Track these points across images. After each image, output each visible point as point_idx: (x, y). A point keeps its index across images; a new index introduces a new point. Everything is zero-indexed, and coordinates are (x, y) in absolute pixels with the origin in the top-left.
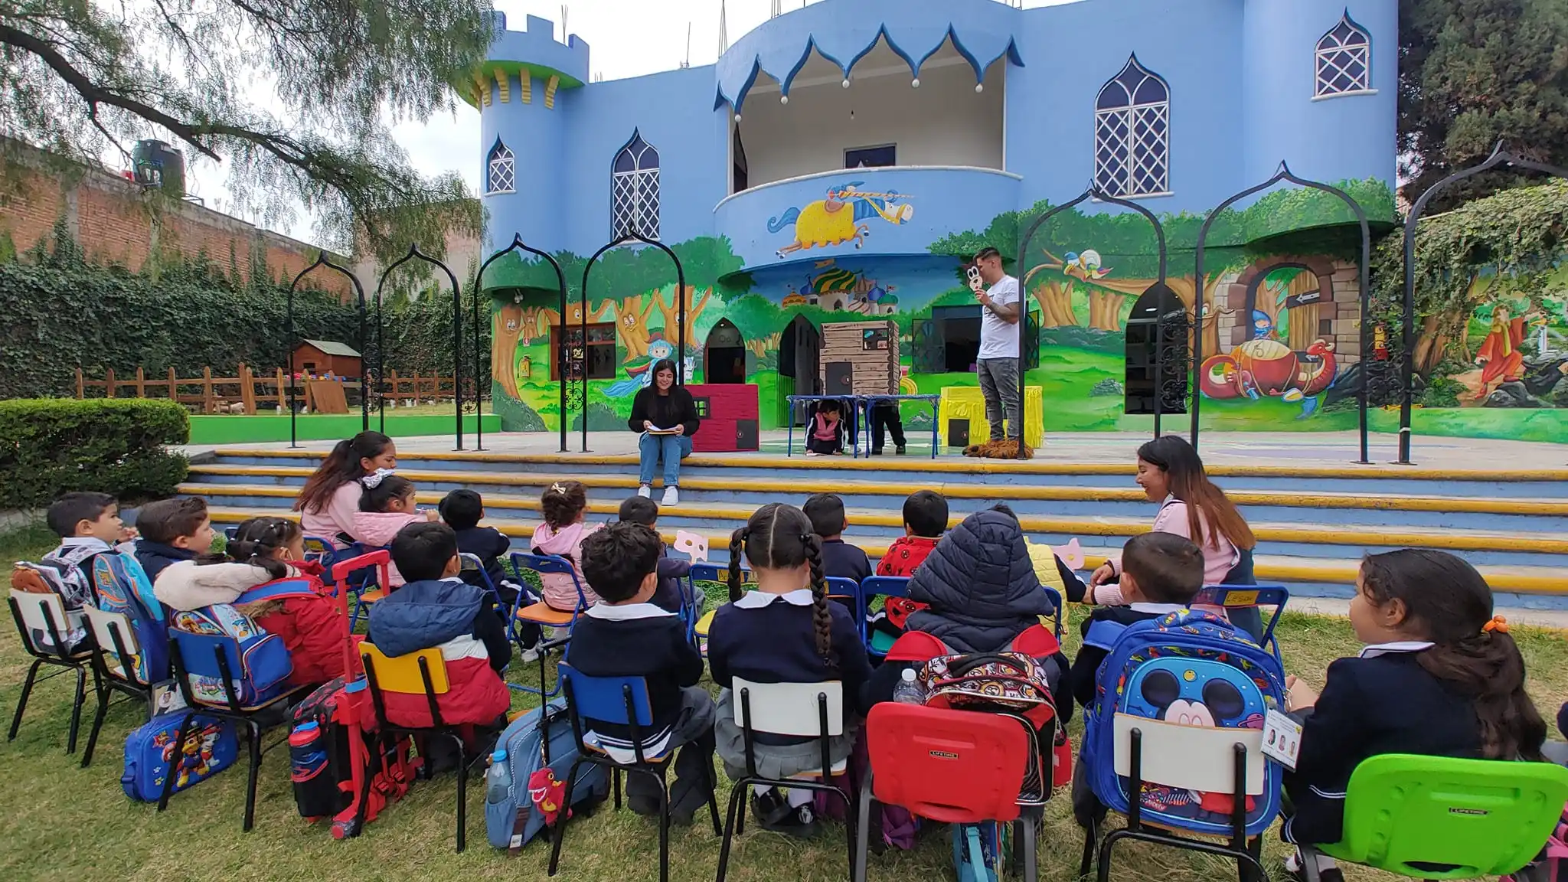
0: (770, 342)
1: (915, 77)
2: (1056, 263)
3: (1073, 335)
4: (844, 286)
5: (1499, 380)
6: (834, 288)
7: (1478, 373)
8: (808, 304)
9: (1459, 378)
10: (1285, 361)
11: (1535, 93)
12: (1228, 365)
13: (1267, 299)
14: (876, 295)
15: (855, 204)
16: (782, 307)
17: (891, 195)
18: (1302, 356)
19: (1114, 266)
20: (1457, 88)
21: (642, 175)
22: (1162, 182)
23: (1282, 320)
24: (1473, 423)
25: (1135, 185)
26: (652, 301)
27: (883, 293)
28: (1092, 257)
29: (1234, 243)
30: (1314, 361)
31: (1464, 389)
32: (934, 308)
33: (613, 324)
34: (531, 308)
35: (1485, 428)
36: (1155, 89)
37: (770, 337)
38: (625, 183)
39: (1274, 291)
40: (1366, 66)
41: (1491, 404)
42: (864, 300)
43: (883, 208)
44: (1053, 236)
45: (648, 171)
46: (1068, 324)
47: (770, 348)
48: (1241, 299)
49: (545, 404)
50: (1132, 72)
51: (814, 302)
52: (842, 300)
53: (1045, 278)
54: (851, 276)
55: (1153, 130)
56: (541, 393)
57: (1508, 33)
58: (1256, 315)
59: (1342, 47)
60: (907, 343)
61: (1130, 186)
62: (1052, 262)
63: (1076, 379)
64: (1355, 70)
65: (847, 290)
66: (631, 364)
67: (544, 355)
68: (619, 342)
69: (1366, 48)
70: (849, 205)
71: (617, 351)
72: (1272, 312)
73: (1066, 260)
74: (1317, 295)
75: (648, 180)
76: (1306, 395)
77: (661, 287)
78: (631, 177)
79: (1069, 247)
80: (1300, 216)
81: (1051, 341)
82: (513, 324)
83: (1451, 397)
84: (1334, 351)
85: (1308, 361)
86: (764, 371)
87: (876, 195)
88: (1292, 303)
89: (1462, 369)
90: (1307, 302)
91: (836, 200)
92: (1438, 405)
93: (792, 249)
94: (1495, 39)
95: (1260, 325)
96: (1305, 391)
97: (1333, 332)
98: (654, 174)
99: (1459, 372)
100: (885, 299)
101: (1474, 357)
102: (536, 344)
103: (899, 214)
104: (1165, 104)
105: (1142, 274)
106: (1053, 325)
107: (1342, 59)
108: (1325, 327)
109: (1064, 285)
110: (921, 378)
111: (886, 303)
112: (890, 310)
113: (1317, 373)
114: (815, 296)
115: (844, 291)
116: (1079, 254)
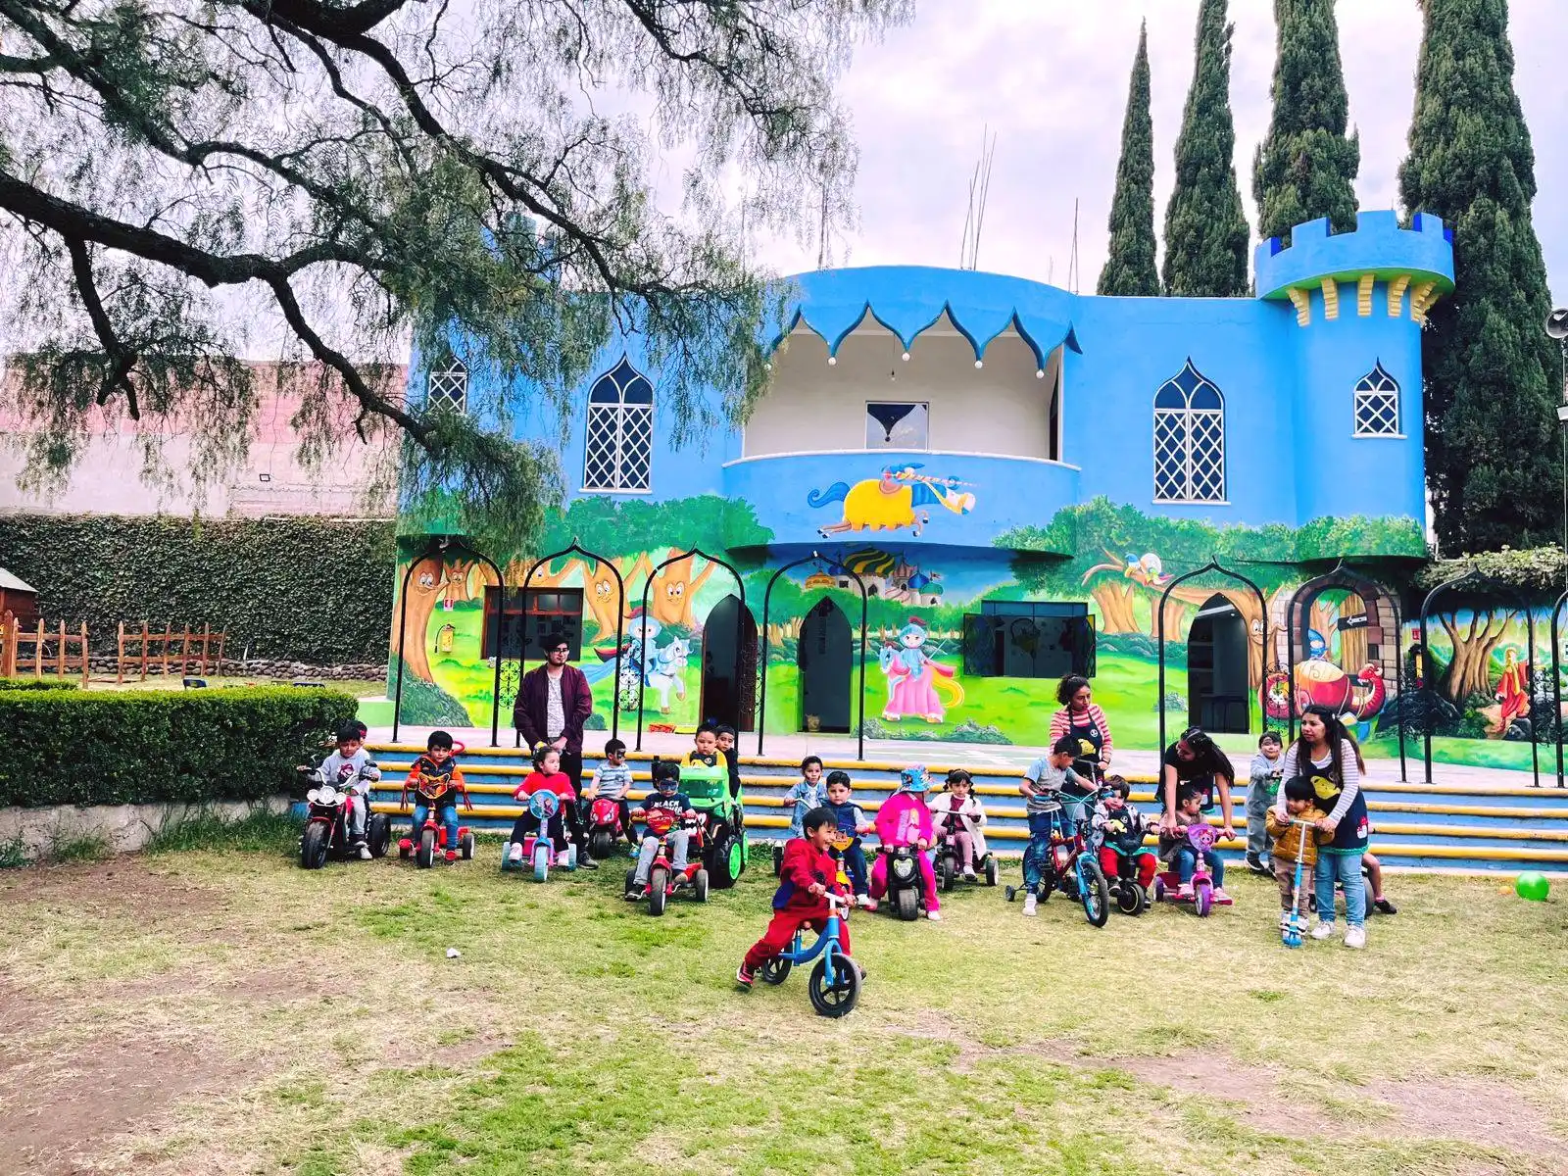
0: (789, 628)
1: (978, 359)
2: (1114, 563)
3: (1135, 644)
4: (880, 570)
5: (1513, 716)
6: (869, 570)
7: (1498, 707)
8: (837, 586)
9: (1485, 711)
10: (1339, 685)
11: (1529, 459)
13: (1321, 621)
14: (918, 581)
16: (805, 588)
17: (952, 482)
18: (1354, 679)
19: (1177, 574)
20: (1470, 445)
21: (629, 410)
22: (1219, 490)
23: (1335, 640)
24: (1494, 755)
25: (1194, 490)
26: (638, 562)
27: (925, 581)
28: (1152, 561)
29: (1288, 560)
30: (1365, 685)
31: (1489, 723)
32: (984, 602)
33: (581, 590)
34: (458, 562)
35: (1505, 760)
36: (1209, 397)
37: (789, 622)
38: (605, 416)
39: (1326, 611)
40: (1396, 412)
41: (1509, 737)
42: (904, 588)
43: (944, 494)
44: (1113, 535)
45: (637, 407)
46: (1129, 630)
47: (789, 635)
48: (1295, 618)
49: (471, 689)
50: (1189, 378)
51: (844, 584)
52: (878, 586)
53: (1104, 579)
54: (888, 558)
55: (1209, 435)
56: (465, 675)
57: (1505, 404)
58: (1311, 634)
59: (1376, 392)
60: (953, 640)
61: (1189, 490)
62: (1112, 561)
63: (1138, 692)
64: (1388, 414)
65: (884, 574)
66: (602, 643)
67: (474, 624)
68: (587, 615)
69: (1396, 397)
70: (907, 489)
71: (584, 627)
72: (1325, 634)
73: (1127, 561)
74: (1365, 619)
75: (637, 417)
76: (1360, 719)
77: (649, 550)
78: (613, 410)
79: (1130, 547)
80: (1347, 545)
81: (1111, 647)
82: (430, 580)
83: (1479, 729)
84: (1383, 676)
85: (1358, 684)
86: (781, 662)
87: (936, 480)
88: (1343, 625)
89: (1486, 704)
90: (1356, 625)
92: (1470, 736)
93: (839, 529)
94: (1496, 407)
95: (1316, 645)
96: (1359, 715)
97: (1381, 656)
98: (645, 411)
99: (1484, 706)
100: (930, 587)
101: (1494, 693)
102: (463, 609)
103: (962, 501)
104: (1219, 412)
105: (1202, 584)
106: (1113, 631)
107: (1377, 403)
108: (1373, 651)
109: (1125, 589)
110: (971, 681)
111: (930, 593)
112: (933, 601)
113: (1369, 697)
114: (845, 578)
115: (880, 576)
116: (1140, 557)
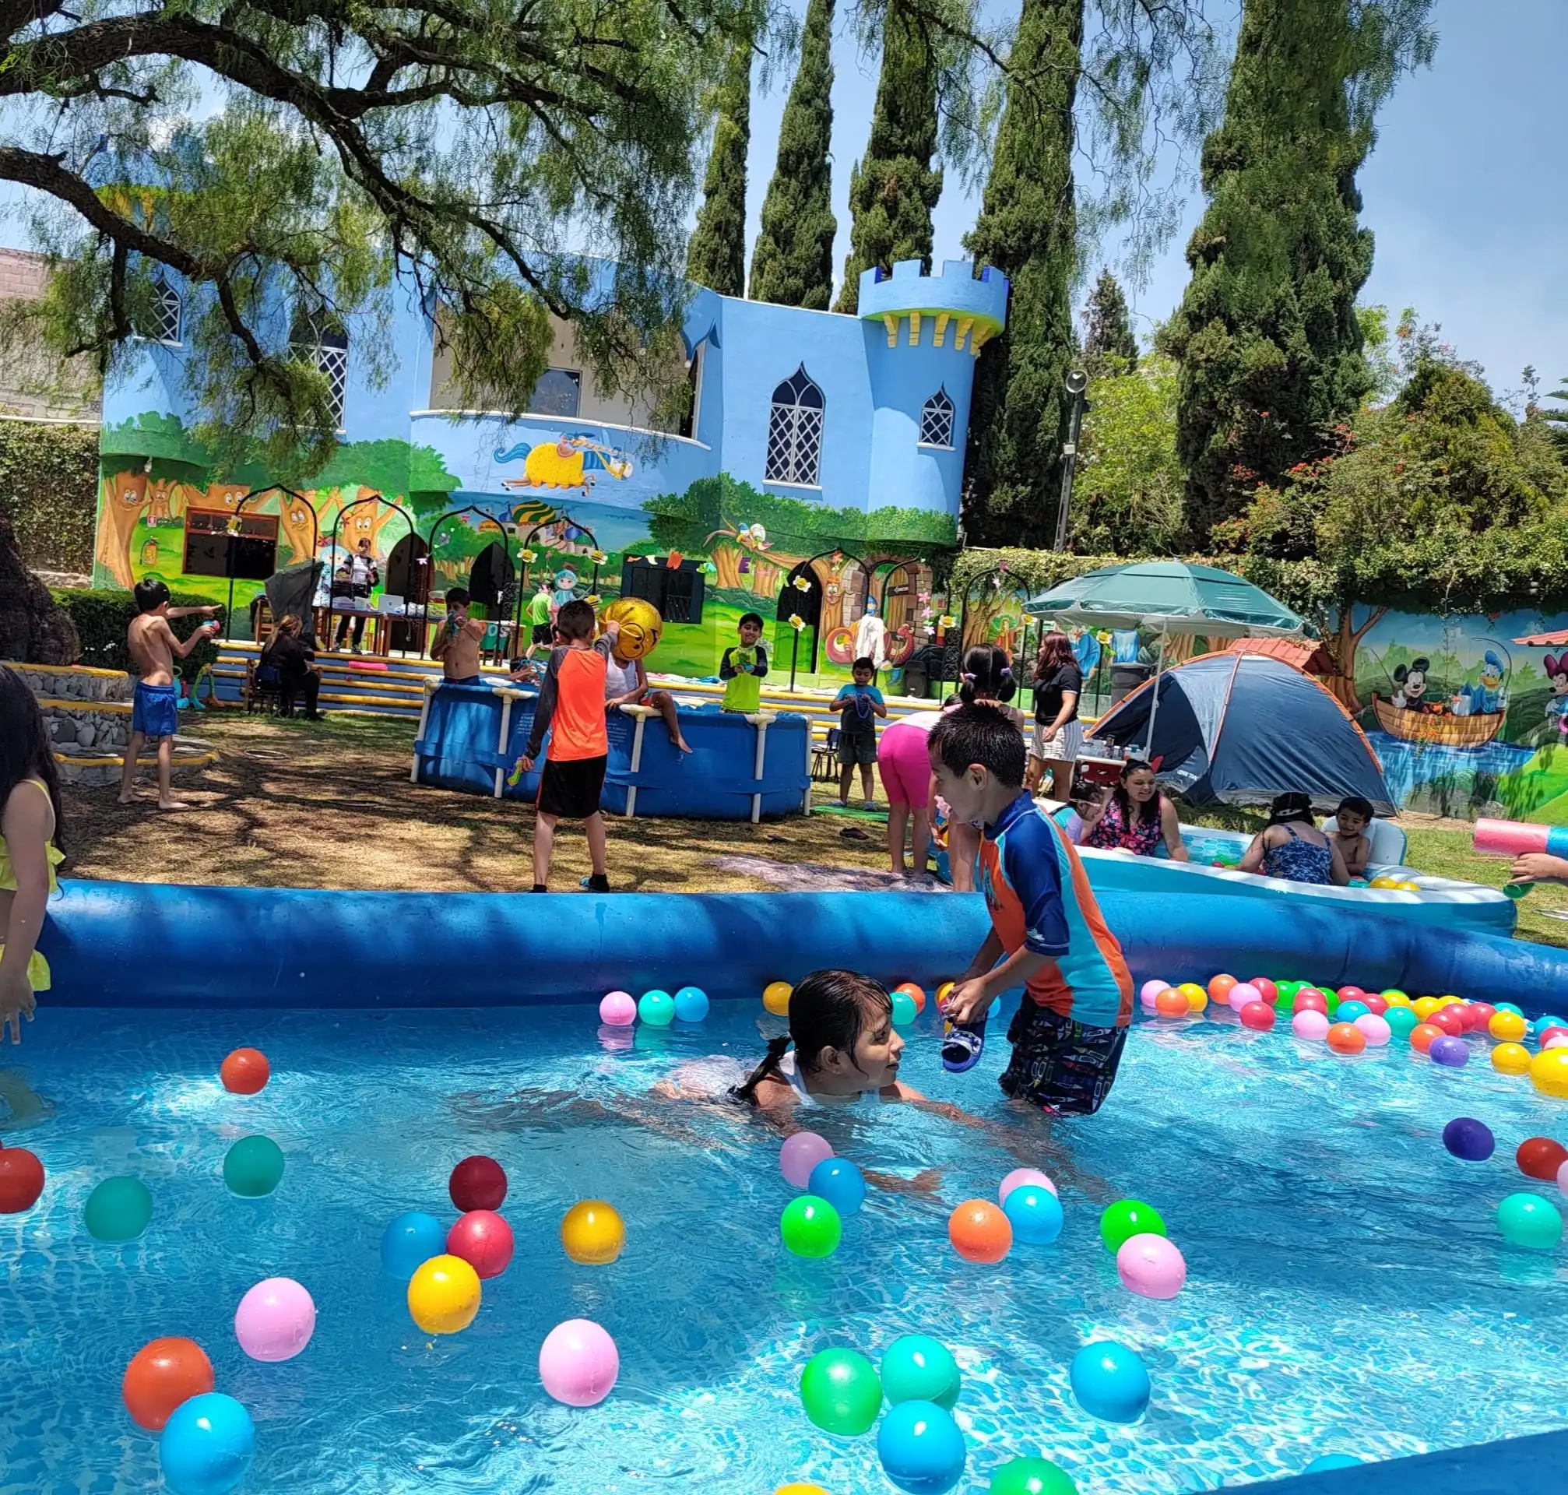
0: (463, 565)
2: (731, 531)
3: (738, 597)
4: (545, 520)
6: (534, 520)
8: (506, 532)
12: (847, 637)
13: (877, 587)
14: (573, 533)
15: (586, 454)
16: (478, 531)
17: (615, 452)
19: (777, 543)
21: (325, 353)
22: (814, 476)
25: (795, 474)
26: (330, 498)
27: (580, 533)
28: (759, 530)
30: (901, 640)
32: (625, 555)
33: (277, 518)
34: (161, 482)
36: (814, 397)
37: (463, 560)
38: (302, 356)
39: (881, 580)
40: (950, 427)
42: (562, 538)
43: (609, 462)
44: (731, 507)
45: (332, 350)
46: (735, 586)
47: (462, 571)
48: (859, 585)
50: (800, 379)
51: (512, 531)
52: (539, 533)
53: (721, 542)
54: (551, 510)
55: (811, 430)
59: (938, 410)
61: (791, 474)
62: (728, 529)
64: (944, 429)
65: (546, 525)
67: (176, 541)
68: (283, 540)
69: (951, 415)
70: (580, 454)
71: (279, 551)
73: (739, 528)
74: (906, 589)
75: (332, 360)
76: (894, 668)
77: (340, 486)
78: (310, 351)
79: (741, 518)
81: (721, 599)
82: (134, 496)
84: (913, 635)
87: (604, 449)
88: (890, 591)
90: (901, 593)
91: (568, 446)
93: (518, 483)
97: (915, 619)
98: (340, 355)
100: (583, 538)
102: (167, 526)
103: (621, 471)
104: (821, 411)
105: (795, 551)
106: (724, 585)
107: (937, 419)
108: (910, 614)
109: (736, 551)
111: (583, 543)
112: (585, 551)
113: (903, 650)
114: (513, 526)
115: (542, 526)
116: (749, 526)
